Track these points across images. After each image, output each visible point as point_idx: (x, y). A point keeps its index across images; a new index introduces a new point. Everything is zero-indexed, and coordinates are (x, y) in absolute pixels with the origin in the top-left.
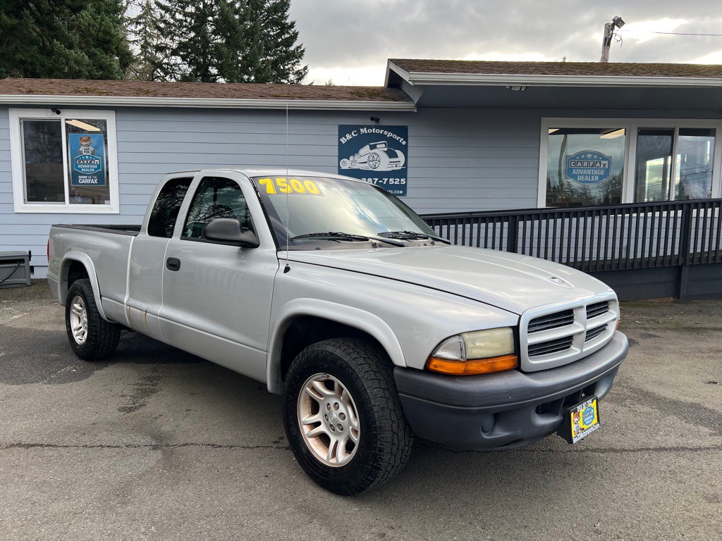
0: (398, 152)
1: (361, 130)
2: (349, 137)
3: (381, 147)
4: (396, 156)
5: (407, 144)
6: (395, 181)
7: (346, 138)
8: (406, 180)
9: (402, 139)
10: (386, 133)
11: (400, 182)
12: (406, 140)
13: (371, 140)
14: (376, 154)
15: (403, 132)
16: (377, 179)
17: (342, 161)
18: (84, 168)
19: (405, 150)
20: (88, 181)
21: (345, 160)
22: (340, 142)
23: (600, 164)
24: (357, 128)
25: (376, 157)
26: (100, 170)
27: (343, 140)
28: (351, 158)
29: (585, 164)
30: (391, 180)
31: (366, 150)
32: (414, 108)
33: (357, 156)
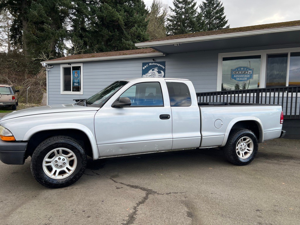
0: (162, 71)
1: (150, 64)
2: (145, 67)
3: (156, 70)
4: (161, 73)
5: (165, 68)
10: (158, 64)
12: (165, 66)
14: (154, 72)
18: (76, 81)
20: (76, 85)
21: (144, 75)
22: (143, 69)
23: (248, 72)
24: (148, 63)
25: (154, 73)
26: (79, 81)
28: (146, 74)
29: (240, 72)
31: (151, 71)
32: (164, 54)
33: (148, 74)
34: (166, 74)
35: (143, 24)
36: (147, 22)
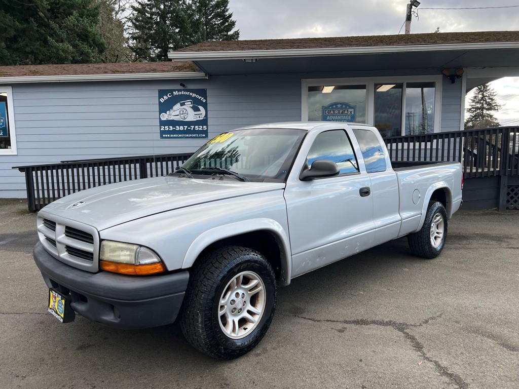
0: (200, 107)
1: (174, 92)
2: (166, 98)
3: (188, 104)
4: (199, 110)
5: (206, 102)
6: (199, 128)
7: (163, 98)
8: (207, 127)
9: (203, 98)
10: (191, 94)
11: (203, 128)
12: (206, 98)
13: (181, 99)
14: (185, 109)
15: (203, 93)
16: (186, 127)
17: (161, 115)
19: (205, 106)
21: (163, 114)
22: (160, 102)
23: (348, 111)
24: (171, 91)
25: (185, 111)
26: (4, 126)
27: (162, 100)
28: (168, 112)
29: (337, 112)
30: (196, 127)
31: (177, 106)
32: (206, 76)
33: (171, 111)
34: (209, 112)
35: (88, 11)
36: (96, 9)
